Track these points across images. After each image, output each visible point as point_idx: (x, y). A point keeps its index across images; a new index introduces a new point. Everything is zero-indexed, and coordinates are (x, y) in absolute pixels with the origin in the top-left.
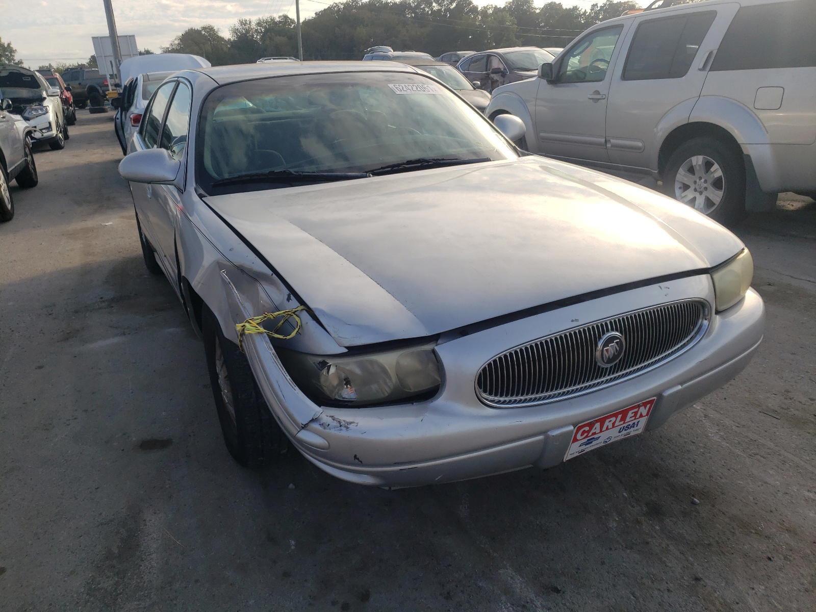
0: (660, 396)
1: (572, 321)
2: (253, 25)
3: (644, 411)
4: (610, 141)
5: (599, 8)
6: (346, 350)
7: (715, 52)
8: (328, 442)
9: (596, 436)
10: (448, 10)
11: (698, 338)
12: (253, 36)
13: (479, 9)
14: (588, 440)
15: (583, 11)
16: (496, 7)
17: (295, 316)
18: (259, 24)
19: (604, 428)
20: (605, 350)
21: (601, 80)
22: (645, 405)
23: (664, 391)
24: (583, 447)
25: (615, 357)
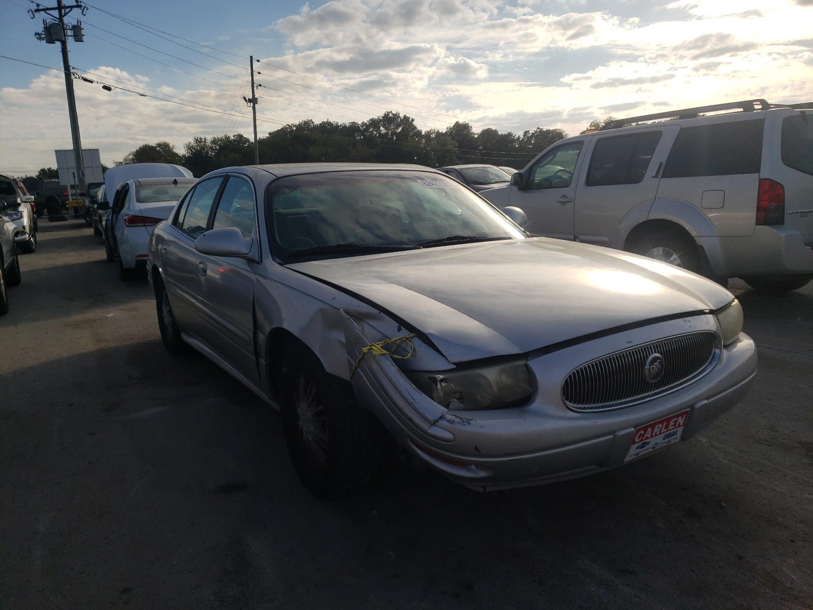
0: (692, 407)
1: (628, 342)
2: (208, 143)
3: (681, 421)
4: (578, 237)
5: (531, 135)
6: (454, 367)
7: (664, 163)
8: (453, 435)
9: (648, 441)
10: (394, 133)
11: (714, 364)
12: (208, 153)
13: (423, 133)
14: (642, 444)
15: (517, 136)
16: (438, 131)
17: (408, 342)
18: (214, 142)
19: (654, 434)
20: (651, 368)
21: (567, 187)
22: (682, 415)
23: (696, 403)
24: (638, 450)
25: (658, 374)
